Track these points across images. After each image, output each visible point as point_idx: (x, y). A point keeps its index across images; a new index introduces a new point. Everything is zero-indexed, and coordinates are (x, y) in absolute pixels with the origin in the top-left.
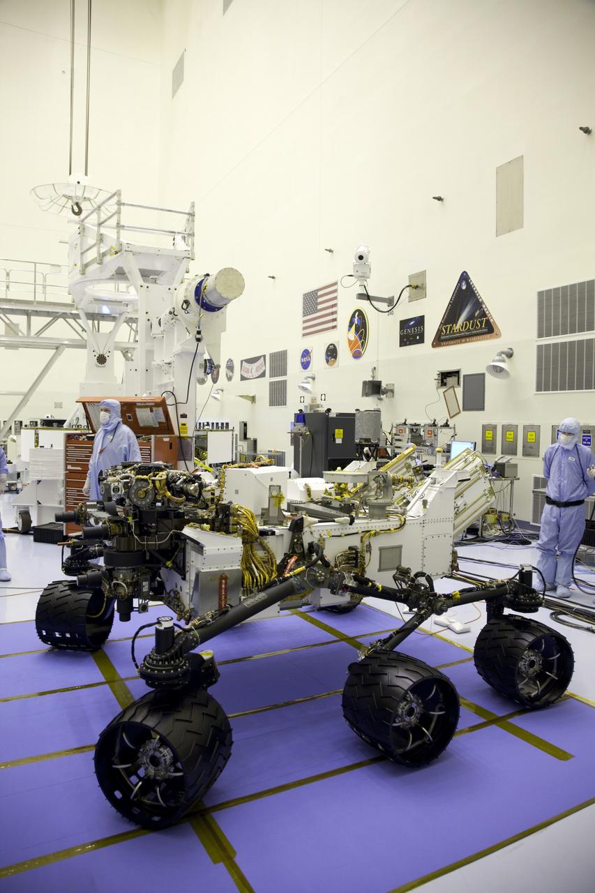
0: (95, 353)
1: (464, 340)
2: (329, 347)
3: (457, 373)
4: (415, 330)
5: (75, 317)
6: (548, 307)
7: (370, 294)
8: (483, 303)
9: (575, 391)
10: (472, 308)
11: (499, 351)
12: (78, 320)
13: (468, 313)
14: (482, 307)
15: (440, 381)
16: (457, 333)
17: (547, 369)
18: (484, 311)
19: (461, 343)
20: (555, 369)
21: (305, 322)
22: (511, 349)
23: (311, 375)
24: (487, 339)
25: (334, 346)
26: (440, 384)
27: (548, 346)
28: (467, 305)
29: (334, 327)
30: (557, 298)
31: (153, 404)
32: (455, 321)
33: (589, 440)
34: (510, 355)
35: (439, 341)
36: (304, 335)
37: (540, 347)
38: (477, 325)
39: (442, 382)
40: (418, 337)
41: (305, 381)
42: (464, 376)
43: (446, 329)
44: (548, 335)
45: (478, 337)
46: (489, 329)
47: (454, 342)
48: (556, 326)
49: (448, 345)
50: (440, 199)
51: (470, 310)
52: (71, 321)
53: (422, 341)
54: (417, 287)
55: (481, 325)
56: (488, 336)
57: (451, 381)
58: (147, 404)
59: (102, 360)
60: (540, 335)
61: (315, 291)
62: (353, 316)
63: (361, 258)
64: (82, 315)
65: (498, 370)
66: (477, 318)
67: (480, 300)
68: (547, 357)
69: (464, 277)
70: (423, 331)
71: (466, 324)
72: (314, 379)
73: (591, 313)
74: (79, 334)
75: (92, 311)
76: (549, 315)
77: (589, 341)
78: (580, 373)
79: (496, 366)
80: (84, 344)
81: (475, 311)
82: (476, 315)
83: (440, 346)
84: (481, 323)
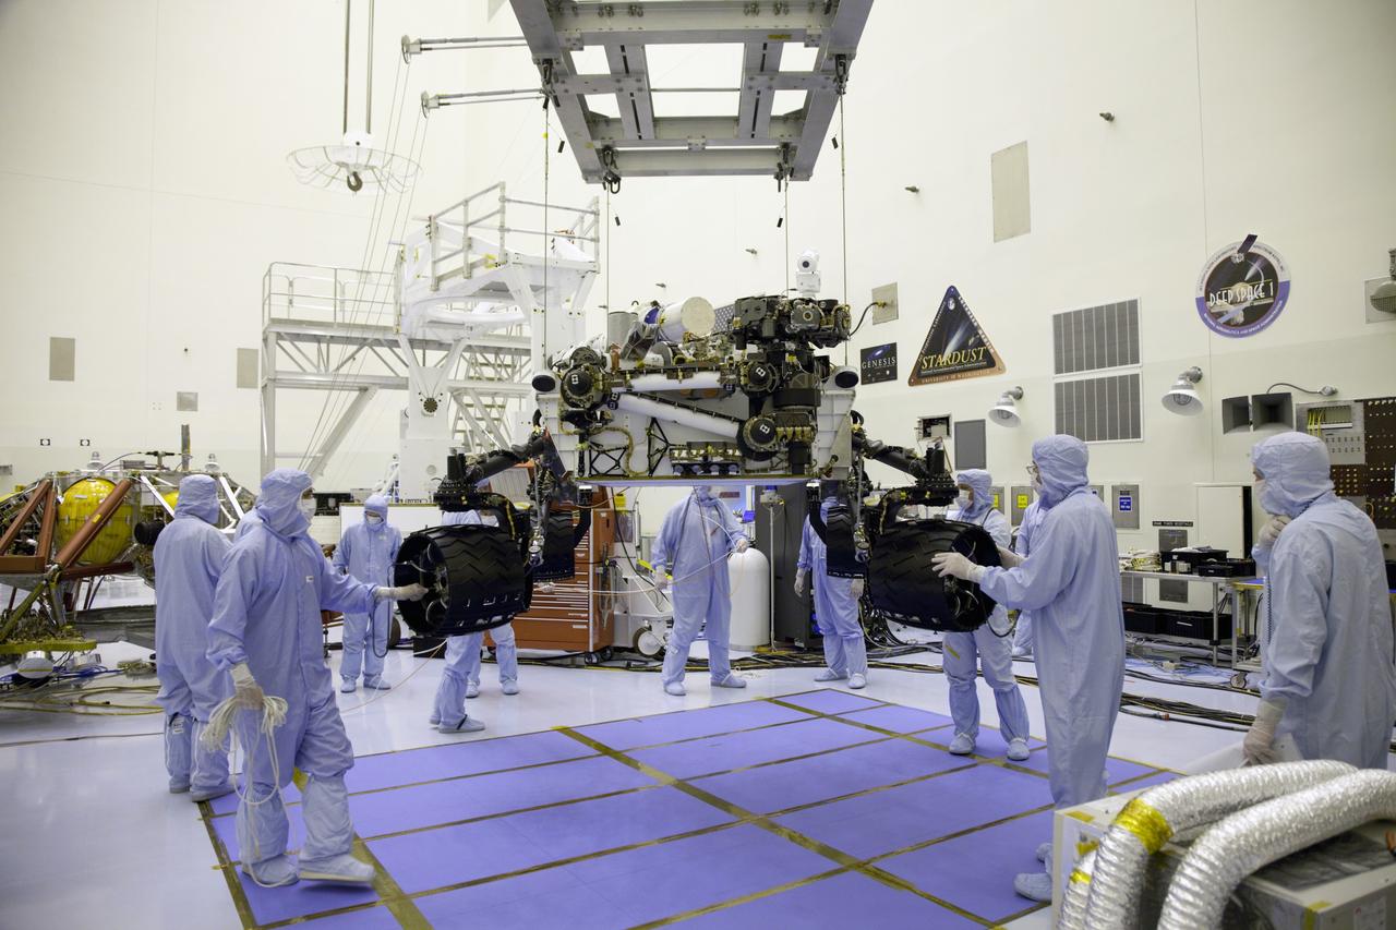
0: (421, 397)
1: (954, 376)
3: (945, 420)
4: (883, 362)
5: (393, 344)
6: (1068, 334)
8: (978, 327)
9: (1108, 441)
10: (964, 333)
11: (1005, 391)
12: (395, 349)
13: (960, 339)
14: (978, 333)
15: (922, 431)
16: (944, 367)
17: (1070, 414)
18: (980, 338)
19: (950, 379)
20: (1080, 413)
22: (1020, 388)
24: (987, 374)
27: (1069, 384)
28: (956, 330)
30: (1078, 323)
32: (941, 351)
33: (1129, 504)
34: (1019, 396)
35: (918, 377)
37: (1058, 386)
38: (972, 357)
39: (925, 431)
40: (888, 372)
42: (956, 424)
43: (928, 361)
44: (1069, 370)
45: (974, 373)
46: (989, 362)
47: (941, 378)
48: (1079, 359)
49: (930, 383)
50: (914, 190)
51: (962, 337)
52: (384, 351)
53: (893, 376)
54: (885, 305)
55: (978, 357)
56: (988, 370)
57: (937, 430)
59: (431, 405)
60: (1058, 370)
63: (806, 264)
64: (403, 342)
65: (1004, 416)
66: (971, 347)
67: (975, 324)
68: (1069, 397)
69: (952, 294)
70: (896, 363)
71: (957, 355)
73: (1123, 343)
74: (392, 370)
75: (419, 336)
76: (1068, 345)
77: (1123, 379)
78: (1113, 419)
79: (1002, 411)
80: (404, 382)
81: (969, 338)
82: (970, 343)
83: (921, 383)
84: (978, 353)
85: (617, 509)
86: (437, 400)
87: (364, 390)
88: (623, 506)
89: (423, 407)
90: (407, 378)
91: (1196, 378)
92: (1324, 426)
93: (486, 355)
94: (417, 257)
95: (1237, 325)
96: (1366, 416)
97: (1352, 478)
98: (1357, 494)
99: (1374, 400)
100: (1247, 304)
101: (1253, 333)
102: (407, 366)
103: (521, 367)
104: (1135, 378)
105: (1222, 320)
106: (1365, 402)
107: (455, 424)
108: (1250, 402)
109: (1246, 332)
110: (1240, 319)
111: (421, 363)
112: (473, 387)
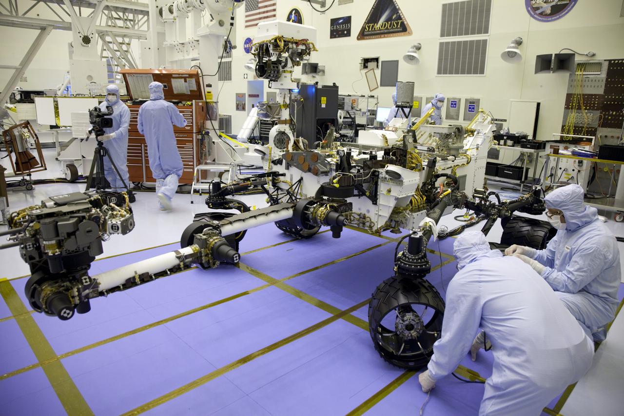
0: (80, 35)
1: (383, 36)
3: (377, 60)
4: (343, 27)
6: (450, 16)
8: (399, 9)
9: (466, 75)
10: (390, 12)
11: (412, 45)
12: (61, 5)
13: (387, 16)
14: (398, 13)
15: (363, 65)
16: (378, 30)
17: (446, 59)
18: (400, 15)
19: (380, 37)
20: (452, 59)
21: (247, 16)
22: (420, 44)
24: (402, 36)
26: (363, 67)
27: (447, 43)
28: (386, 10)
30: (456, 10)
31: (187, 76)
32: (376, 21)
33: (473, 108)
34: (419, 48)
35: (362, 35)
36: (247, 27)
37: (441, 44)
38: (394, 25)
39: (364, 65)
40: (345, 32)
41: (250, 62)
42: (382, 62)
43: (369, 27)
44: (449, 35)
45: (395, 34)
46: (404, 29)
47: (375, 37)
48: (454, 30)
49: (369, 39)
51: (389, 14)
52: (54, 6)
53: (349, 34)
55: (397, 26)
56: (403, 33)
57: (371, 65)
58: (180, 75)
59: (86, 40)
60: (442, 35)
62: (291, 13)
65: (411, 58)
66: (394, 20)
67: (397, 7)
68: (447, 51)
70: (350, 27)
71: (385, 24)
73: (480, 22)
74: (60, 17)
76: (449, 21)
77: (478, 42)
78: (470, 63)
79: (410, 56)
80: (69, 25)
81: (393, 15)
82: (393, 18)
83: (364, 39)
84: (397, 24)
85: (207, 101)
86: (90, 37)
87: (43, 29)
88: (211, 99)
89: (82, 41)
90: (70, 23)
91: (519, 43)
92: (584, 73)
93: (119, 13)
95: (546, 15)
96: (609, 69)
97: (595, 101)
98: (596, 110)
99: (615, 60)
100: (554, 3)
101: (555, 20)
102: (69, 15)
104: (485, 42)
105: (538, 12)
106: (610, 61)
107: (102, 53)
108: (553, 58)
109: (550, 19)
110: (549, 11)
111: (78, 15)
112: (111, 32)
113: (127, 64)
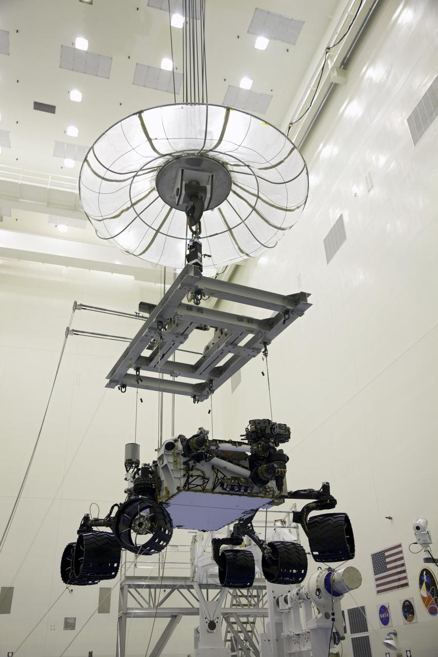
0: (207, 620)
2: (404, 603)
5: (189, 587)
7: (434, 558)
12: (191, 590)
21: (377, 580)
23: (392, 631)
25: (409, 602)
29: (406, 585)
36: (379, 592)
41: (388, 637)
52: (185, 591)
59: (212, 626)
61: (382, 552)
62: (422, 575)
63: (418, 528)
64: (196, 586)
72: (395, 634)
74: (190, 603)
75: (204, 582)
80: (197, 611)
86: (215, 622)
87: (174, 617)
89: (208, 627)
90: (198, 608)
93: (242, 590)
94: (203, 539)
102: (198, 601)
103: (263, 597)
107: (226, 636)
111: (206, 600)
112: (236, 613)
113: (251, 649)
